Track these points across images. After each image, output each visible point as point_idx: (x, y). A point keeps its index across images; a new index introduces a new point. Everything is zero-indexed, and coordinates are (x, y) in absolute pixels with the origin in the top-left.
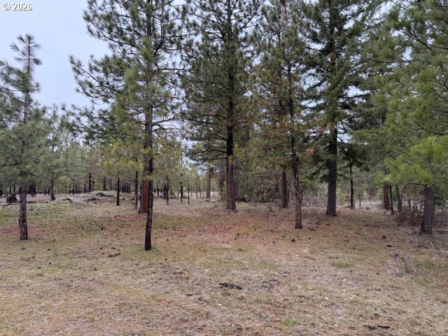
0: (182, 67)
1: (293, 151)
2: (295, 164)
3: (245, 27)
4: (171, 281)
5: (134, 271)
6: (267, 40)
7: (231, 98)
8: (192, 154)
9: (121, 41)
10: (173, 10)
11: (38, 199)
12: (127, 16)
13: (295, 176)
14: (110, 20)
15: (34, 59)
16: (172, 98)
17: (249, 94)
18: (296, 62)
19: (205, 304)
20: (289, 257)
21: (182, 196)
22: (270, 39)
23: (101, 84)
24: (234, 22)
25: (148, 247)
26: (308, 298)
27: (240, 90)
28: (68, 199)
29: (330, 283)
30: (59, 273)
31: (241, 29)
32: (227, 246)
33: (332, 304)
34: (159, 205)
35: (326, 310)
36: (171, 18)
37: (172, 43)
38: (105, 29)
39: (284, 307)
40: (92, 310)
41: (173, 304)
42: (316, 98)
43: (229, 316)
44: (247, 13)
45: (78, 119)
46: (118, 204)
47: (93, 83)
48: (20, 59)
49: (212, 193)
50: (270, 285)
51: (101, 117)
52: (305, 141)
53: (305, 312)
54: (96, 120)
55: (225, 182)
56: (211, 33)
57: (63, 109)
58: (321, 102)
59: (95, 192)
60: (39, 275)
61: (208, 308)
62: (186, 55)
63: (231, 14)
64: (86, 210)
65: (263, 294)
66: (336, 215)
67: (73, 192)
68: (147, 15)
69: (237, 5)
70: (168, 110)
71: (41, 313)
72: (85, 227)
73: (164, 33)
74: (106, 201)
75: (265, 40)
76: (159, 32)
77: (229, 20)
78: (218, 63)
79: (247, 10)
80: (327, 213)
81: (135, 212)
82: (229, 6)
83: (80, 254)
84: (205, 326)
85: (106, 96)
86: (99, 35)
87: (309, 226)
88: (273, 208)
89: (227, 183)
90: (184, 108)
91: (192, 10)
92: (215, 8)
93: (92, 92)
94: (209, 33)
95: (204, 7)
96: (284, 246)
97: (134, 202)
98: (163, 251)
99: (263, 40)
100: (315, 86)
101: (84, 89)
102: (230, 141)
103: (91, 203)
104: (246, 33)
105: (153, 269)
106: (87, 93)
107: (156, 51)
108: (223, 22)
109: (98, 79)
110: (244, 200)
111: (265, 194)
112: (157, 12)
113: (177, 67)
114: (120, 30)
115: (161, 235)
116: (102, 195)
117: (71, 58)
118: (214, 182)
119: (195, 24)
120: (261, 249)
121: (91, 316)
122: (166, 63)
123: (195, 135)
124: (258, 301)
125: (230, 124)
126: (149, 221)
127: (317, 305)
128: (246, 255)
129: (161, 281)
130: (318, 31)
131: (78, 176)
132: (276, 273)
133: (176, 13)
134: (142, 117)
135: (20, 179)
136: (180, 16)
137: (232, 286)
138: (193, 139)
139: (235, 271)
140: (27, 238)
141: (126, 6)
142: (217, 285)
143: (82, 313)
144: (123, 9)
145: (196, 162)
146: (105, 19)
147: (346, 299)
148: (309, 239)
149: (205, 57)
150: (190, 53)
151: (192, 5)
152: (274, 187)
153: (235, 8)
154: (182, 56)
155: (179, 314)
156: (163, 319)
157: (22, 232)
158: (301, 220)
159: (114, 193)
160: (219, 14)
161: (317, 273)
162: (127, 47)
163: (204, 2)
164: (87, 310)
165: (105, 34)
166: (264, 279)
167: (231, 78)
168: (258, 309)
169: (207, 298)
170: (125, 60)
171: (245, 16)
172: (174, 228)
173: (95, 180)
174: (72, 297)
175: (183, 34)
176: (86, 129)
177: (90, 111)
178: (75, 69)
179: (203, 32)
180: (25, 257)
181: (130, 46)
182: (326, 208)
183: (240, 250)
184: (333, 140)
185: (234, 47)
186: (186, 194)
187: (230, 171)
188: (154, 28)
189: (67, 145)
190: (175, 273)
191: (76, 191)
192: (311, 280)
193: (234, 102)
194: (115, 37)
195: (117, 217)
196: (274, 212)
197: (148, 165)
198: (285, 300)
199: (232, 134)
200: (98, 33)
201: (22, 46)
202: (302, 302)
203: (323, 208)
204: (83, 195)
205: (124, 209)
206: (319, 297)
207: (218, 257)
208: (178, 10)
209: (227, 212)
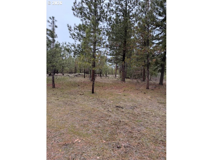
0: (107, 28)
1: (148, 60)
2: (148, 65)
3: (132, 10)
4: (99, 104)
5: (88, 100)
6: (141, 16)
7: (125, 39)
8: (110, 61)
9: (85, 18)
10: (104, 5)
11: (59, 75)
12: (87, 8)
13: (148, 69)
14: (81, 9)
15: (55, 26)
16: (103, 40)
17: (132, 37)
18: (151, 25)
19: (110, 112)
20: (142, 99)
21: (106, 76)
22: (142, 15)
23: (78, 34)
24: (128, 9)
25: (93, 92)
26: (147, 113)
27: (129, 36)
28: (68, 75)
29: (156, 109)
30: (63, 99)
31: (130, 11)
32: (120, 94)
33: (155, 116)
34: (98, 79)
35: (153, 118)
36: (103, 8)
37: (103, 18)
38: (79, 13)
39: (137, 116)
40: (73, 112)
41: (99, 111)
42: (159, 39)
43: (117, 117)
44: (133, 5)
45: (71, 47)
46: (85, 78)
47: (75, 34)
48: (50, 26)
49: (117, 75)
50: (133, 108)
51: (78, 47)
52: (153, 56)
53: (145, 118)
54: (76, 48)
55: (121, 71)
56: (119, 14)
57: (65, 44)
58: (161, 41)
59: (77, 73)
60: (57, 99)
61: (110, 114)
62: (109, 23)
63: (127, 5)
64: (74, 79)
65: (131, 111)
66: (163, 85)
67: (70, 73)
68: (94, 7)
69: (129, 2)
70: (101, 44)
71: (57, 111)
72: (73, 85)
73: (101, 14)
74: (80, 76)
75: (140, 16)
76: (99, 14)
77: (126, 8)
78: (121, 26)
79: (133, 4)
80: (159, 84)
81: (90, 80)
82: (126, 2)
83: (71, 94)
84: (108, 119)
85: (80, 39)
86: (77, 16)
87: (152, 88)
88: (139, 81)
89: (122, 72)
90: (108, 43)
91: (112, 5)
92: (121, 3)
93: (75, 37)
94: (118, 13)
95: (116, 3)
96: (141, 95)
97: (90, 77)
98: (98, 94)
99: (139, 16)
100: (159, 34)
101: (72, 37)
102: (124, 56)
103: (76, 77)
104: (132, 13)
105: (94, 100)
106: (73, 38)
107: (98, 22)
108: (123, 9)
109: (77, 33)
110: (128, 78)
111: (137, 76)
112: (98, 6)
113: (105, 28)
114: (85, 13)
115: (98, 89)
116: (79, 74)
117: (68, 25)
118: (118, 71)
119: (112, 10)
120: (132, 95)
121: (72, 113)
122: (101, 26)
123: (111, 54)
124: (128, 113)
125: (124, 49)
126: (93, 84)
127: (150, 116)
128: (127, 97)
129: (96, 104)
130: (161, 11)
131: (72, 68)
132: (136, 104)
133: (106, 6)
134: (92, 47)
135: (52, 68)
136: (107, 7)
137: (120, 107)
138: (110, 55)
139: (122, 102)
140: (55, 87)
141: (87, 4)
142: (115, 106)
143: (70, 112)
144: (86, 5)
145: (112, 64)
146: (79, 9)
147: (161, 115)
148: (151, 93)
149: (116, 23)
150: (110, 22)
151: (112, 2)
152: (140, 74)
153: (129, 3)
154: (107, 23)
155: (101, 115)
156: (95, 116)
157: (53, 86)
158: (148, 86)
159: (83, 74)
160: (122, 6)
161: (152, 105)
162: (87, 20)
163: (116, 1)
164: (71, 111)
165: (79, 15)
166: (131, 106)
167: (126, 31)
168: (128, 115)
169: (111, 110)
170: (87, 25)
171: (132, 6)
172: (102, 87)
173: (77, 69)
174: (67, 107)
175: (108, 14)
176: (73, 51)
177: (74, 45)
178: (69, 29)
179: (116, 13)
180: (54, 94)
181: (88, 20)
182: (159, 82)
183: (124, 95)
184: (164, 56)
185: (127, 19)
186: (107, 75)
187: (123, 67)
188: (97, 12)
189: (68, 57)
190: (101, 102)
191: (71, 73)
192: (149, 107)
193: (126, 41)
194: (83, 16)
195: (84, 82)
196: (139, 83)
197: (93, 64)
198: (138, 113)
199: (125, 53)
200: (77, 15)
201: (51, 21)
202: (144, 114)
203: (158, 82)
204: (73, 74)
205: (86, 79)
206: (151, 113)
207: (116, 97)
208: (106, 5)
209: (121, 82)
